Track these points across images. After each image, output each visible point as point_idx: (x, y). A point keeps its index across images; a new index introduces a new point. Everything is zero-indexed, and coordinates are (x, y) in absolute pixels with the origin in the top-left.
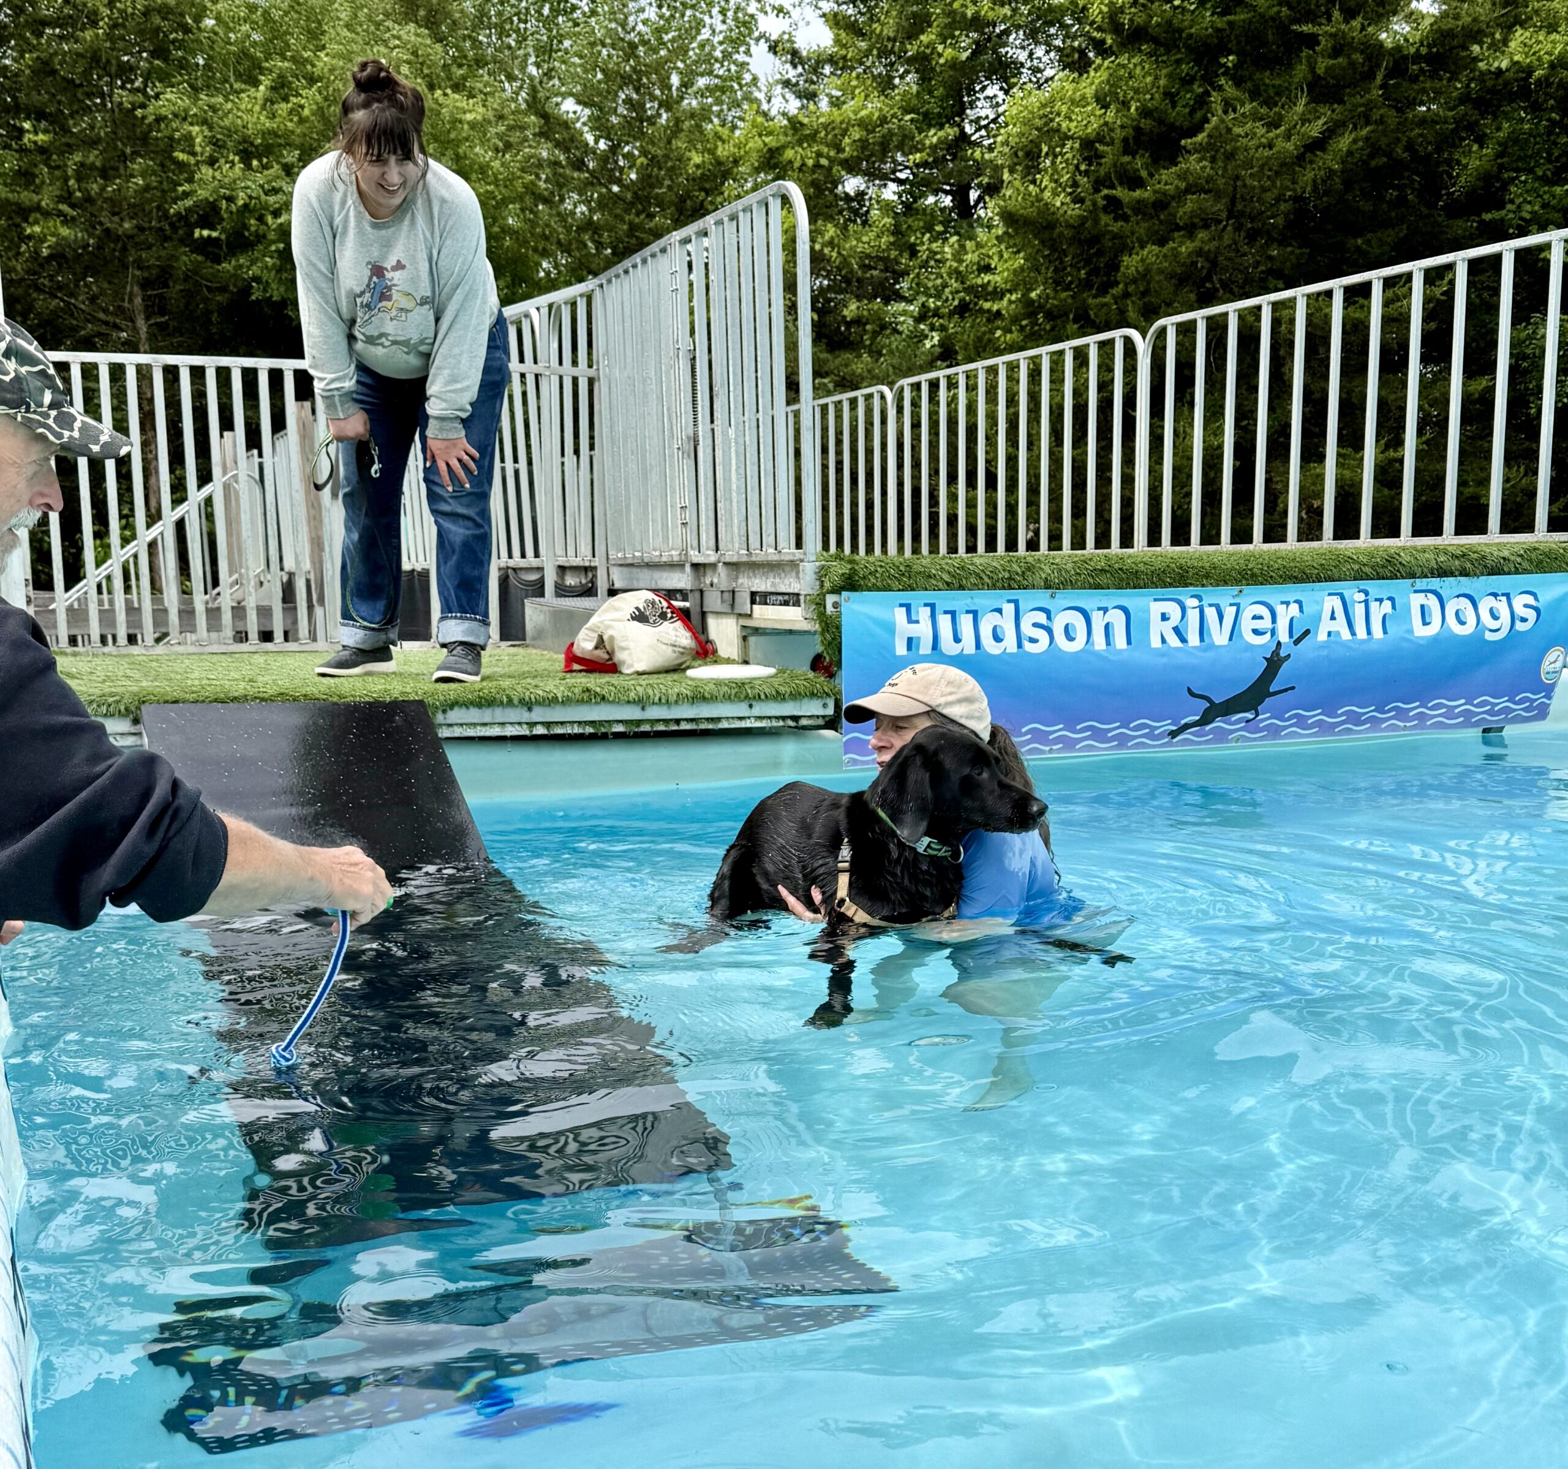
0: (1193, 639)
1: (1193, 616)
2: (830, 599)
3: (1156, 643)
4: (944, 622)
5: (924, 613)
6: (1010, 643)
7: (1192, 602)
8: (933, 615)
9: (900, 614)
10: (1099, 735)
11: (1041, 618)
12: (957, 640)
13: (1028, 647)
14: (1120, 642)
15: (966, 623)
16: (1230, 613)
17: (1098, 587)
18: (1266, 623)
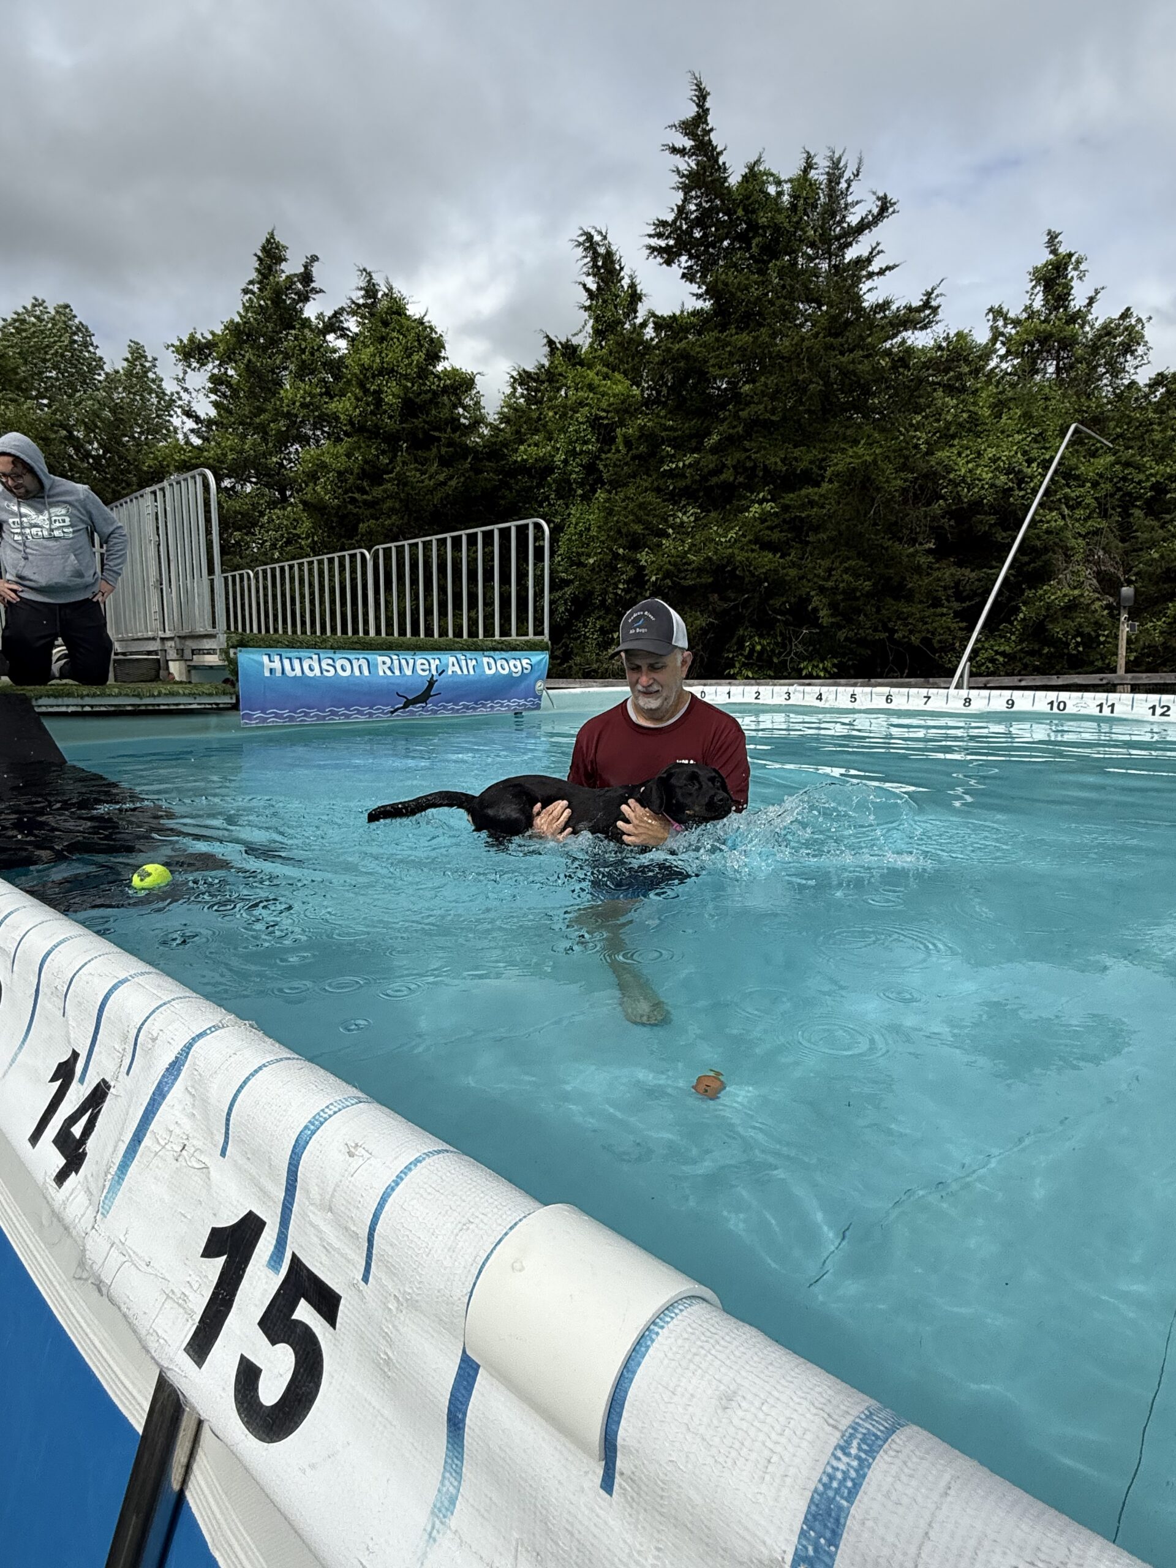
0: (397, 673)
1: (396, 662)
2: (232, 651)
3: (381, 673)
4: (286, 662)
5: (277, 658)
6: (317, 672)
7: (395, 657)
8: (281, 659)
9: (265, 659)
10: (360, 712)
11: (330, 662)
12: (293, 670)
13: (325, 673)
14: (366, 673)
15: (296, 663)
16: (411, 662)
17: (354, 649)
18: (426, 667)
